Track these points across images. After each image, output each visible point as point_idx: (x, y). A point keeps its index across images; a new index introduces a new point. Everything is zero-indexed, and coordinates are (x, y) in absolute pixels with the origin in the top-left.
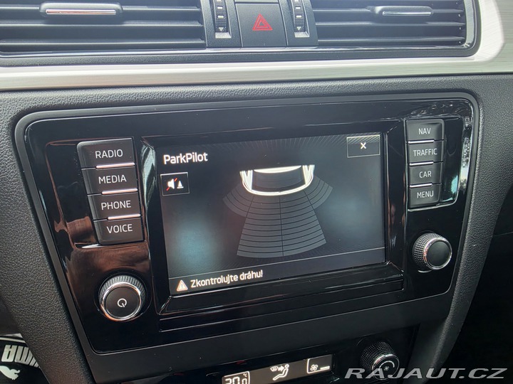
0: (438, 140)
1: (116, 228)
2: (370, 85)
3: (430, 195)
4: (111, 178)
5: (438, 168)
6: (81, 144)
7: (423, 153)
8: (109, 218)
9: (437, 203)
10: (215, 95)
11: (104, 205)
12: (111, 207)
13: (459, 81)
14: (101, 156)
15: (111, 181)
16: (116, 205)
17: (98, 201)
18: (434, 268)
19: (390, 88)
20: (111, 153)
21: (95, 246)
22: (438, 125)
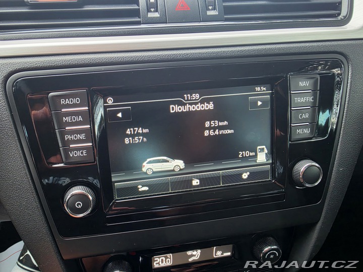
0: (314, 90)
1: (75, 153)
2: (262, 50)
3: (307, 131)
4: (72, 118)
5: (314, 111)
6: (51, 94)
7: (303, 100)
8: (71, 146)
9: (313, 137)
10: (146, 59)
11: (67, 137)
12: (71, 138)
13: (333, 46)
14: (65, 102)
15: (72, 120)
16: (76, 137)
17: (62, 135)
18: (307, 185)
19: (277, 52)
20: (72, 101)
21: (62, 165)
22: (315, 79)
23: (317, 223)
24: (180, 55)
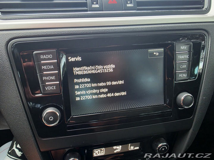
0: (190, 51)
1: (49, 87)
2: (159, 27)
3: (185, 76)
4: (47, 67)
5: (189, 64)
6: (35, 52)
7: (183, 57)
8: (46, 83)
9: (188, 79)
10: (92, 32)
11: (44, 78)
12: (47, 79)
13: (200, 25)
14: (43, 57)
15: (47, 68)
16: (49, 78)
17: (42, 76)
18: (186, 107)
19: (168, 29)
20: (47, 56)
21: (40, 95)
22: (190, 45)
23: (190, 129)
24: (112, 30)
